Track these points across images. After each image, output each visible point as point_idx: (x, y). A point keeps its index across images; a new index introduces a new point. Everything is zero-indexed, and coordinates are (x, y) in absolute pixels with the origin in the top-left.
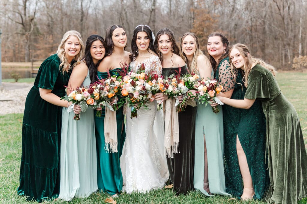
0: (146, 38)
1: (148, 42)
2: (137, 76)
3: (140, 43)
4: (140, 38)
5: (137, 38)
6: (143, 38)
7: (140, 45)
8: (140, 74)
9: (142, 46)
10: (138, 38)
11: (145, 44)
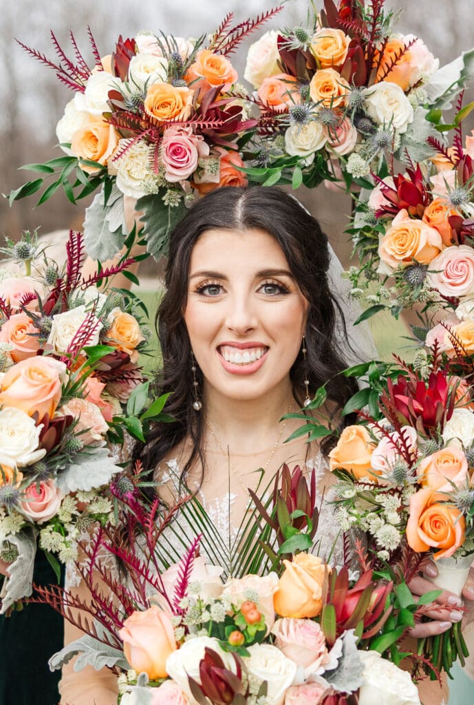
0: (268, 283)
1: (284, 326)
2: (252, 604)
3: (219, 328)
4: (215, 285)
5: (193, 283)
6: (239, 285)
7: (219, 349)
8: (280, 570)
9: (237, 357)
10: (200, 291)
11: (260, 338)
